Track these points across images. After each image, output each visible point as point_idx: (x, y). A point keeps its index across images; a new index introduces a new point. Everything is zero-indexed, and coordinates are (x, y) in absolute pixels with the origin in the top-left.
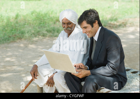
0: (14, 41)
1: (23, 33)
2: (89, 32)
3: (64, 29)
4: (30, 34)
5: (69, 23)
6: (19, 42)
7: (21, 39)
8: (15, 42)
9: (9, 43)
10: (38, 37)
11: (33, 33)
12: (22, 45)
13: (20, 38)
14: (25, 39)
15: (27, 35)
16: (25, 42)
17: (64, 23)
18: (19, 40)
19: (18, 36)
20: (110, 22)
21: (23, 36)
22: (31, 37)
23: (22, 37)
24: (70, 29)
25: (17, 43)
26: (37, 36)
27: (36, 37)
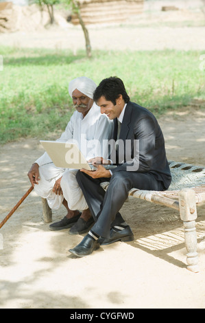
0: (13, 141)
1: (29, 126)
2: (110, 112)
3: (76, 106)
4: (42, 127)
5: (83, 97)
6: (23, 141)
7: (26, 136)
8: (15, 141)
9: (5, 144)
10: (56, 132)
11: (48, 125)
12: (27, 146)
13: (24, 135)
14: (33, 136)
15: (36, 128)
16: (33, 141)
17: (75, 98)
18: (22, 138)
19: (21, 131)
20: (196, 98)
21: (30, 131)
22: (43, 131)
23: (27, 132)
24: (84, 106)
25: (18, 142)
26: (55, 130)
27: (52, 130)
